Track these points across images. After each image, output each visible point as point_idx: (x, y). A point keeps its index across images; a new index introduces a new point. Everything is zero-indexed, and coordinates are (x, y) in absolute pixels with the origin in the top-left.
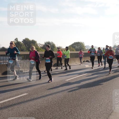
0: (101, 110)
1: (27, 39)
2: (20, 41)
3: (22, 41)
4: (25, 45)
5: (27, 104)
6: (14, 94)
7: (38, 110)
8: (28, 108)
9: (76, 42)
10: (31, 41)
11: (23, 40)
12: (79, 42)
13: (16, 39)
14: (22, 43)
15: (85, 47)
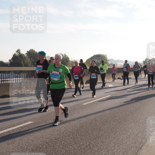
0: (128, 143)
1: (32, 51)
2: (23, 54)
3: (26, 54)
4: (30, 59)
5: (32, 136)
6: (16, 123)
7: (47, 143)
8: (34, 141)
9: (97, 55)
10: (38, 53)
11: (27, 51)
12: (101, 54)
13: (18, 51)
14: (26, 55)
15: (109, 60)
